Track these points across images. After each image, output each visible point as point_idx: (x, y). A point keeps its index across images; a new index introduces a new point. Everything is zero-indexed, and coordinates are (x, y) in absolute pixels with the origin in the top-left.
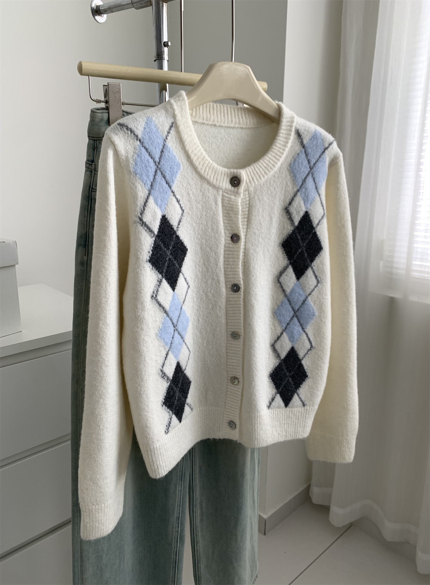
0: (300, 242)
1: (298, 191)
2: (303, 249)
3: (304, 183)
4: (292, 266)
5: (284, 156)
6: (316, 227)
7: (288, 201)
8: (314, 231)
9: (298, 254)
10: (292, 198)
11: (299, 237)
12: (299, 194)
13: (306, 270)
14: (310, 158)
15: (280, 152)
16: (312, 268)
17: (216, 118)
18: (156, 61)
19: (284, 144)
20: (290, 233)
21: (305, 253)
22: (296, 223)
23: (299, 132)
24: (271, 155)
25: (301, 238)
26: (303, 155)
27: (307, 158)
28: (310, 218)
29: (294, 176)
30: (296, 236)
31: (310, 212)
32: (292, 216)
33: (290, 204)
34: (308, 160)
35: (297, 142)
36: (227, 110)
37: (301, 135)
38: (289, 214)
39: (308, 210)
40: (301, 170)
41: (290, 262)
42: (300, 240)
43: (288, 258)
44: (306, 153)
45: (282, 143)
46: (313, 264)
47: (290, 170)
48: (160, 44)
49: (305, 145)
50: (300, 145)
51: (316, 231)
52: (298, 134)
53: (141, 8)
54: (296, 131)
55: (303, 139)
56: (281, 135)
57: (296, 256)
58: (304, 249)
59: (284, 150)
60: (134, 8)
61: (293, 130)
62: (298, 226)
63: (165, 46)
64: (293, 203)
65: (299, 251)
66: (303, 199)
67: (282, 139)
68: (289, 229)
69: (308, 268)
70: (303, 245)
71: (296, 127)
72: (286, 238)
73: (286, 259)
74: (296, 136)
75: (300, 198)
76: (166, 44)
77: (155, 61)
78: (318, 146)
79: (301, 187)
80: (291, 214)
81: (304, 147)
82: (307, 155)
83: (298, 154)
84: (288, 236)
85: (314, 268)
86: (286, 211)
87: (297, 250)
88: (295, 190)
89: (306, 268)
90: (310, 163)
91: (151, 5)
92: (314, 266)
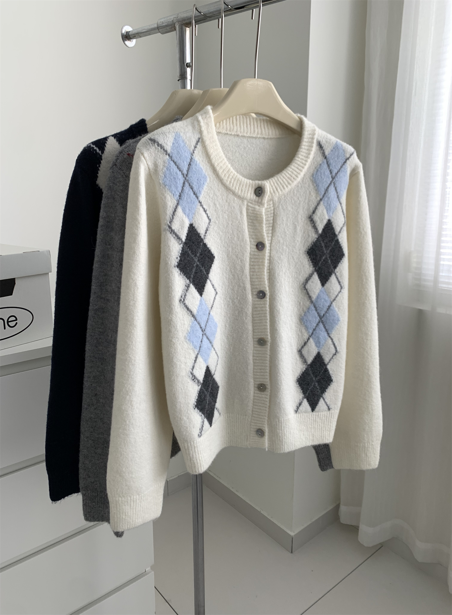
0: (324, 249)
1: (321, 200)
2: (326, 256)
3: (326, 192)
4: (317, 273)
5: (306, 167)
6: (338, 234)
7: (311, 210)
8: (336, 239)
9: (322, 261)
10: (315, 207)
11: (323, 245)
12: (322, 203)
13: (330, 276)
14: (332, 169)
15: (303, 163)
16: (335, 274)
17: (239, 129)
18: (180, 81)
19: (306, 155)
20: (314, 241)
21: (328, 260)
22: (320, 231)
23: (321, 143)
24: (293, 166)
25: (325, 246)
26: (325, 166)
27: (329, 168)
28: (332, 226)
29: (316, 186)
30: (320, 244)
31: (332, 220)
32: (316, 225)
33: (314, 212)
34: (330, 171)
35: (319, 153)
36: (250, 121)
37: (322, 146)
38: (313, 222)
39: (330, 219)
40: (323, 179)
41: (315, 269)
42: (324, 247)
43: (313, 265)
44: (328, 164)
45: (304, 154)
46: (336, 270)
47: (313, 180)
48: (183, 65)
49: (327, 156)
50: (322, 156)
51: (338, 238)
52: (320, 146)
53: (166, 32)
54: (317, 142)
55: (325, 150)
56: (303, 147)
57: (321, 262)
58: (328, 256)
59: (306, 161)
60: (160, 33)
61: (315, 141)
62: (321, 234)
63: (188, 67)
64: (317, 211)
65: (324, 258)
66: (326, 208)
67: (304, 150)
68: (313, 237)
69: (332, 274)
70: (327, 252)
71: (317, 139)
72: (311, 245)
73: (312, 266)
74: (318, 148)
75: (323, 207)
76: (188, 65)
77: (178, 80)
78: (340, 156)
79: (323, 196)
80: (315, 222)
81: (326, 158)
82: (329, 166)
83: (321, 164)
84: (313, 244)
85: (337, 274)
86: (310, 220)
87: (321, 257)
88: (319, 199)
89: (330, 274)
90: (332, 173)
91: (175, 29)
92: (337, 272)
